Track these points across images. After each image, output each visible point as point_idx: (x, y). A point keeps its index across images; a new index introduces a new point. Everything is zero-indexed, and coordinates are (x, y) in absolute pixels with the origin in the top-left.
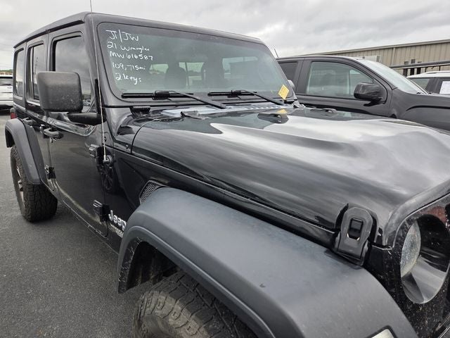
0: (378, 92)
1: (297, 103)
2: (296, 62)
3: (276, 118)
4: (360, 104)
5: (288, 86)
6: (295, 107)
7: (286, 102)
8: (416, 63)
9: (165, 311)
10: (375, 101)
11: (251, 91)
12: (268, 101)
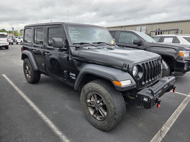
0: (141, 42)
1: (116, 46)
2: (115, 32)
3: (111, 49)
4: (136, 46)
5: (113, 40)
6: (115, 46)
7: (113, 45)
8: (160, 30)
9: (91, 85)
10: (140, 45)
11: (104, 42)
12: (108, 45)
